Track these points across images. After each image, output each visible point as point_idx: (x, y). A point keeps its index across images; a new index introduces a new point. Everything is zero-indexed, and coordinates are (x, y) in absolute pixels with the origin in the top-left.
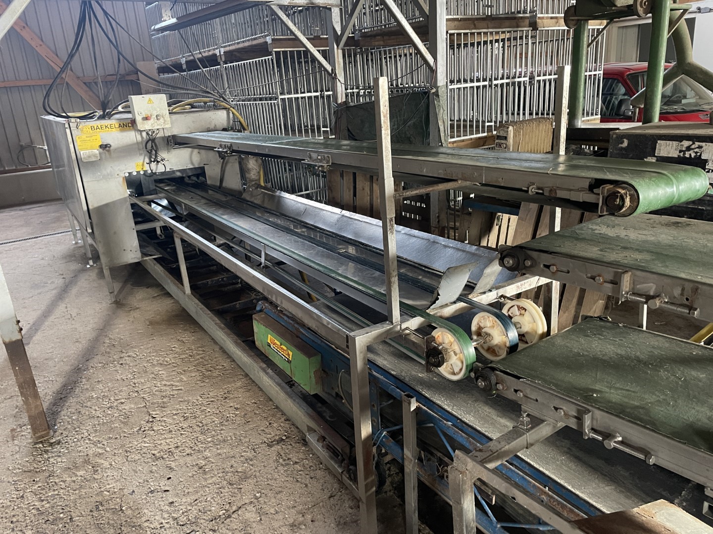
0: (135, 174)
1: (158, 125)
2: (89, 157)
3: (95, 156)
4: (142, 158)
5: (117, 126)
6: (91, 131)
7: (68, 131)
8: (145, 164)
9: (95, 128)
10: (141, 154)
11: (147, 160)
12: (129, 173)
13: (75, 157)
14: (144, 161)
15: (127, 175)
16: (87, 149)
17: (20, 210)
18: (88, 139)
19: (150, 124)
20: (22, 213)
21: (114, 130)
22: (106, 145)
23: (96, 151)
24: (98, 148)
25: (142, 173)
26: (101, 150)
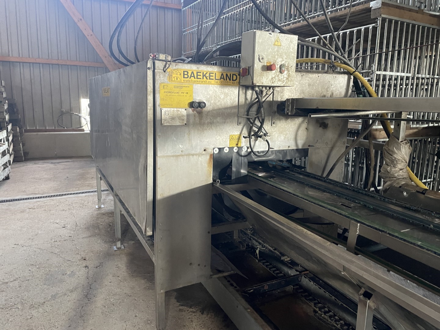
0: (226, 150)
1: (279, 80)
2: (173, 118)
3: (180, 118)
4: (240, 127)
5: (218, 77)
6: (183, 79)
7: (150, 73)
8: (242, 136)
9: (189, 75)
10: (239, 123)
11: (245, 133)
12: (219, 149)
13: (152, 116)
14: (241, 133)
15: (216, 151)
16: (171, 106)
17: (52, 163)
18: (177, 90)
19: (270, 77)
20: (52, 166)
21: (213, 82)
22: (199, 103)
23: (183, 110)
24: (187, 106)
25: (235, 150)
26: (190, 110)
